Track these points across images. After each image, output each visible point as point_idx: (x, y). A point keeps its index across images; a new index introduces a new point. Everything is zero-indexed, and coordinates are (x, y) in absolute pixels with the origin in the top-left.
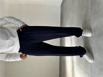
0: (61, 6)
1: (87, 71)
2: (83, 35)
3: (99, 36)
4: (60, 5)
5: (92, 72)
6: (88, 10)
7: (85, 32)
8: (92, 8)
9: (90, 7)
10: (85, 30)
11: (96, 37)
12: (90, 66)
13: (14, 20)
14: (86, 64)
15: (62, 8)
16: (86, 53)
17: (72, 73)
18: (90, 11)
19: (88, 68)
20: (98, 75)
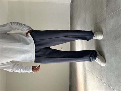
0: (71, 4)
1: (102, 79)
2: (94, 38)
3: (116, 38)
5: (107, 79)
6: (103, 8)
8: (107, 5)
9: (106, 5)
10: (96, 32)
11: (112, 39)
12: (105, 73)
13: (20, 25)
14: (101, 71)
15: (71, 7)
18: (105, 9)
19: (103, 76)
20: (115, 83)
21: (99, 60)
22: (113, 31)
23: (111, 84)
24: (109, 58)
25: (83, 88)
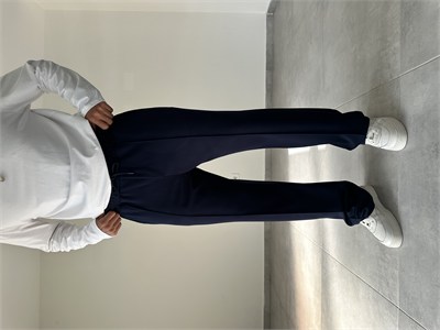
0: (268, 16)
1: (387, 293)
2: (368, 142)
4: (265, 12)
5: (404, 294)
6: (389, 39)
7: (380, 133)
8: (404, 31)
9: (398, 30)
12: (397, 272)
14: (381, 262)
15: (270, 26)
16: (374, 213)
17: (319, 302)
18: (397, 44)
19: (391, 281)
20: (433, 308)
21: (380, 226)
22: (426, 124)
23: (417, 314)
24: (411, 221)
25: (314, 322)
